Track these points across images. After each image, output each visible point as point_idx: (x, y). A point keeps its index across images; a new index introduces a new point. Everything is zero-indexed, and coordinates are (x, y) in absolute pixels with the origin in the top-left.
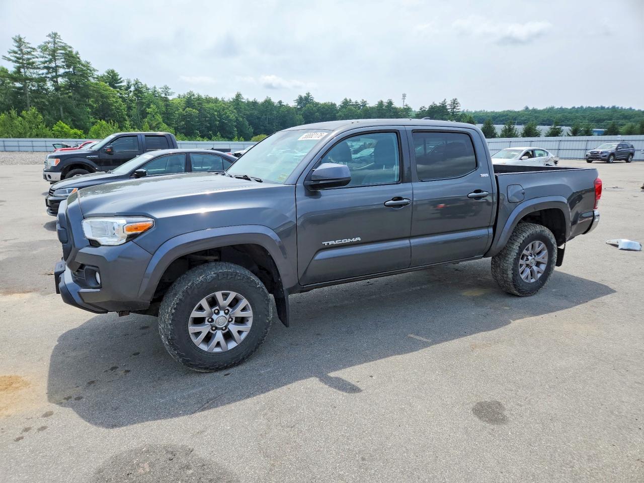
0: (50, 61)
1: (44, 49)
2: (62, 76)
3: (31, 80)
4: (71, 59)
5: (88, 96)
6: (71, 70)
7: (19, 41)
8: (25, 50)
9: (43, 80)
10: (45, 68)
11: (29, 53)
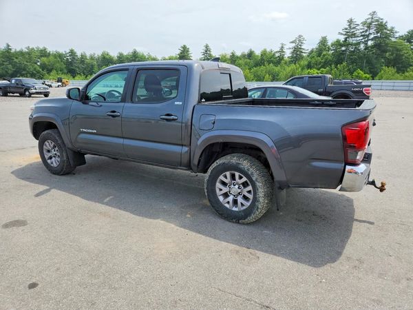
0: (366, 31)
1: (364, 23)
2: (372, 39)
3: (351, 45)
4: (381, 27)
5: (385, 51)
6: (379, 35)
7: (350, 22)
8: (352, 26)
9: (359, 44)
10: (362, 36)
11: (354, 28)
